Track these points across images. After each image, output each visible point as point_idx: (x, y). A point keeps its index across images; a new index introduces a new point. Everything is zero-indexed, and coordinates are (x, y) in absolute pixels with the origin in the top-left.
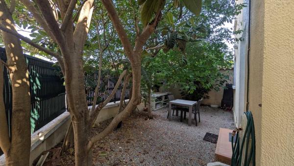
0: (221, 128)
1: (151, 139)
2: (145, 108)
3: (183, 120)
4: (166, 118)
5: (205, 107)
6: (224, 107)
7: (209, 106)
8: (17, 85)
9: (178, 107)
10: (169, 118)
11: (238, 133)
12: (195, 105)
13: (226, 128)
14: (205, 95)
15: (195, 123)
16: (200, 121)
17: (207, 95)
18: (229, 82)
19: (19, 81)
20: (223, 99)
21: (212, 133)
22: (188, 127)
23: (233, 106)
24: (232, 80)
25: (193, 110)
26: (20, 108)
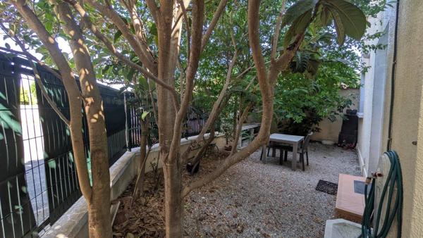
0: (340, 175)
1: (242, 188)
2: (228, 146)
3: (283, 162)
4: (259, 160)
5: (313, 144)
6: (342, 145)
7: (320, 142)
8: (94, 121)
9: (275, 145)
10: (262, 160)
11: (374, 180)
12: (301, 142)
13: (347, 173)
14: (314, 126)
15: (302, 166)
16: (308, 164)
17: (317, 126)
18: (352, 108)
19: (96, 116)
20: (341, 133)
21: (327, 180)
22: (292, 173)
23: (356, 142)
24: (356, 105)
25: (298, 149)
26: (99, 148)
